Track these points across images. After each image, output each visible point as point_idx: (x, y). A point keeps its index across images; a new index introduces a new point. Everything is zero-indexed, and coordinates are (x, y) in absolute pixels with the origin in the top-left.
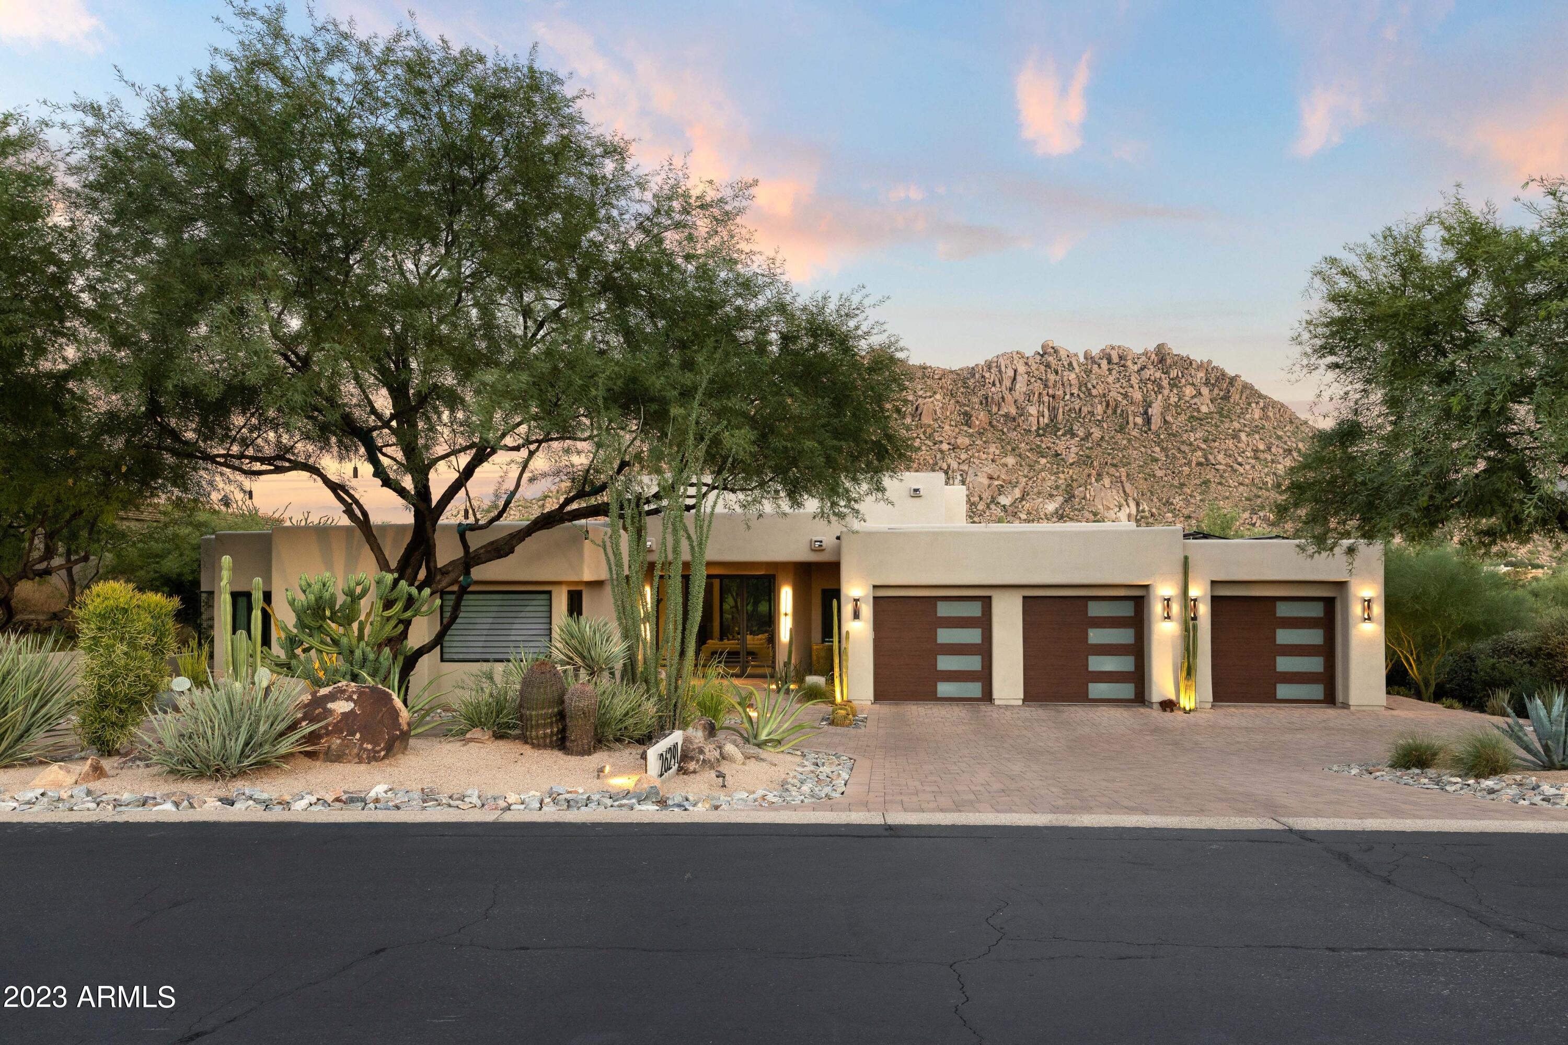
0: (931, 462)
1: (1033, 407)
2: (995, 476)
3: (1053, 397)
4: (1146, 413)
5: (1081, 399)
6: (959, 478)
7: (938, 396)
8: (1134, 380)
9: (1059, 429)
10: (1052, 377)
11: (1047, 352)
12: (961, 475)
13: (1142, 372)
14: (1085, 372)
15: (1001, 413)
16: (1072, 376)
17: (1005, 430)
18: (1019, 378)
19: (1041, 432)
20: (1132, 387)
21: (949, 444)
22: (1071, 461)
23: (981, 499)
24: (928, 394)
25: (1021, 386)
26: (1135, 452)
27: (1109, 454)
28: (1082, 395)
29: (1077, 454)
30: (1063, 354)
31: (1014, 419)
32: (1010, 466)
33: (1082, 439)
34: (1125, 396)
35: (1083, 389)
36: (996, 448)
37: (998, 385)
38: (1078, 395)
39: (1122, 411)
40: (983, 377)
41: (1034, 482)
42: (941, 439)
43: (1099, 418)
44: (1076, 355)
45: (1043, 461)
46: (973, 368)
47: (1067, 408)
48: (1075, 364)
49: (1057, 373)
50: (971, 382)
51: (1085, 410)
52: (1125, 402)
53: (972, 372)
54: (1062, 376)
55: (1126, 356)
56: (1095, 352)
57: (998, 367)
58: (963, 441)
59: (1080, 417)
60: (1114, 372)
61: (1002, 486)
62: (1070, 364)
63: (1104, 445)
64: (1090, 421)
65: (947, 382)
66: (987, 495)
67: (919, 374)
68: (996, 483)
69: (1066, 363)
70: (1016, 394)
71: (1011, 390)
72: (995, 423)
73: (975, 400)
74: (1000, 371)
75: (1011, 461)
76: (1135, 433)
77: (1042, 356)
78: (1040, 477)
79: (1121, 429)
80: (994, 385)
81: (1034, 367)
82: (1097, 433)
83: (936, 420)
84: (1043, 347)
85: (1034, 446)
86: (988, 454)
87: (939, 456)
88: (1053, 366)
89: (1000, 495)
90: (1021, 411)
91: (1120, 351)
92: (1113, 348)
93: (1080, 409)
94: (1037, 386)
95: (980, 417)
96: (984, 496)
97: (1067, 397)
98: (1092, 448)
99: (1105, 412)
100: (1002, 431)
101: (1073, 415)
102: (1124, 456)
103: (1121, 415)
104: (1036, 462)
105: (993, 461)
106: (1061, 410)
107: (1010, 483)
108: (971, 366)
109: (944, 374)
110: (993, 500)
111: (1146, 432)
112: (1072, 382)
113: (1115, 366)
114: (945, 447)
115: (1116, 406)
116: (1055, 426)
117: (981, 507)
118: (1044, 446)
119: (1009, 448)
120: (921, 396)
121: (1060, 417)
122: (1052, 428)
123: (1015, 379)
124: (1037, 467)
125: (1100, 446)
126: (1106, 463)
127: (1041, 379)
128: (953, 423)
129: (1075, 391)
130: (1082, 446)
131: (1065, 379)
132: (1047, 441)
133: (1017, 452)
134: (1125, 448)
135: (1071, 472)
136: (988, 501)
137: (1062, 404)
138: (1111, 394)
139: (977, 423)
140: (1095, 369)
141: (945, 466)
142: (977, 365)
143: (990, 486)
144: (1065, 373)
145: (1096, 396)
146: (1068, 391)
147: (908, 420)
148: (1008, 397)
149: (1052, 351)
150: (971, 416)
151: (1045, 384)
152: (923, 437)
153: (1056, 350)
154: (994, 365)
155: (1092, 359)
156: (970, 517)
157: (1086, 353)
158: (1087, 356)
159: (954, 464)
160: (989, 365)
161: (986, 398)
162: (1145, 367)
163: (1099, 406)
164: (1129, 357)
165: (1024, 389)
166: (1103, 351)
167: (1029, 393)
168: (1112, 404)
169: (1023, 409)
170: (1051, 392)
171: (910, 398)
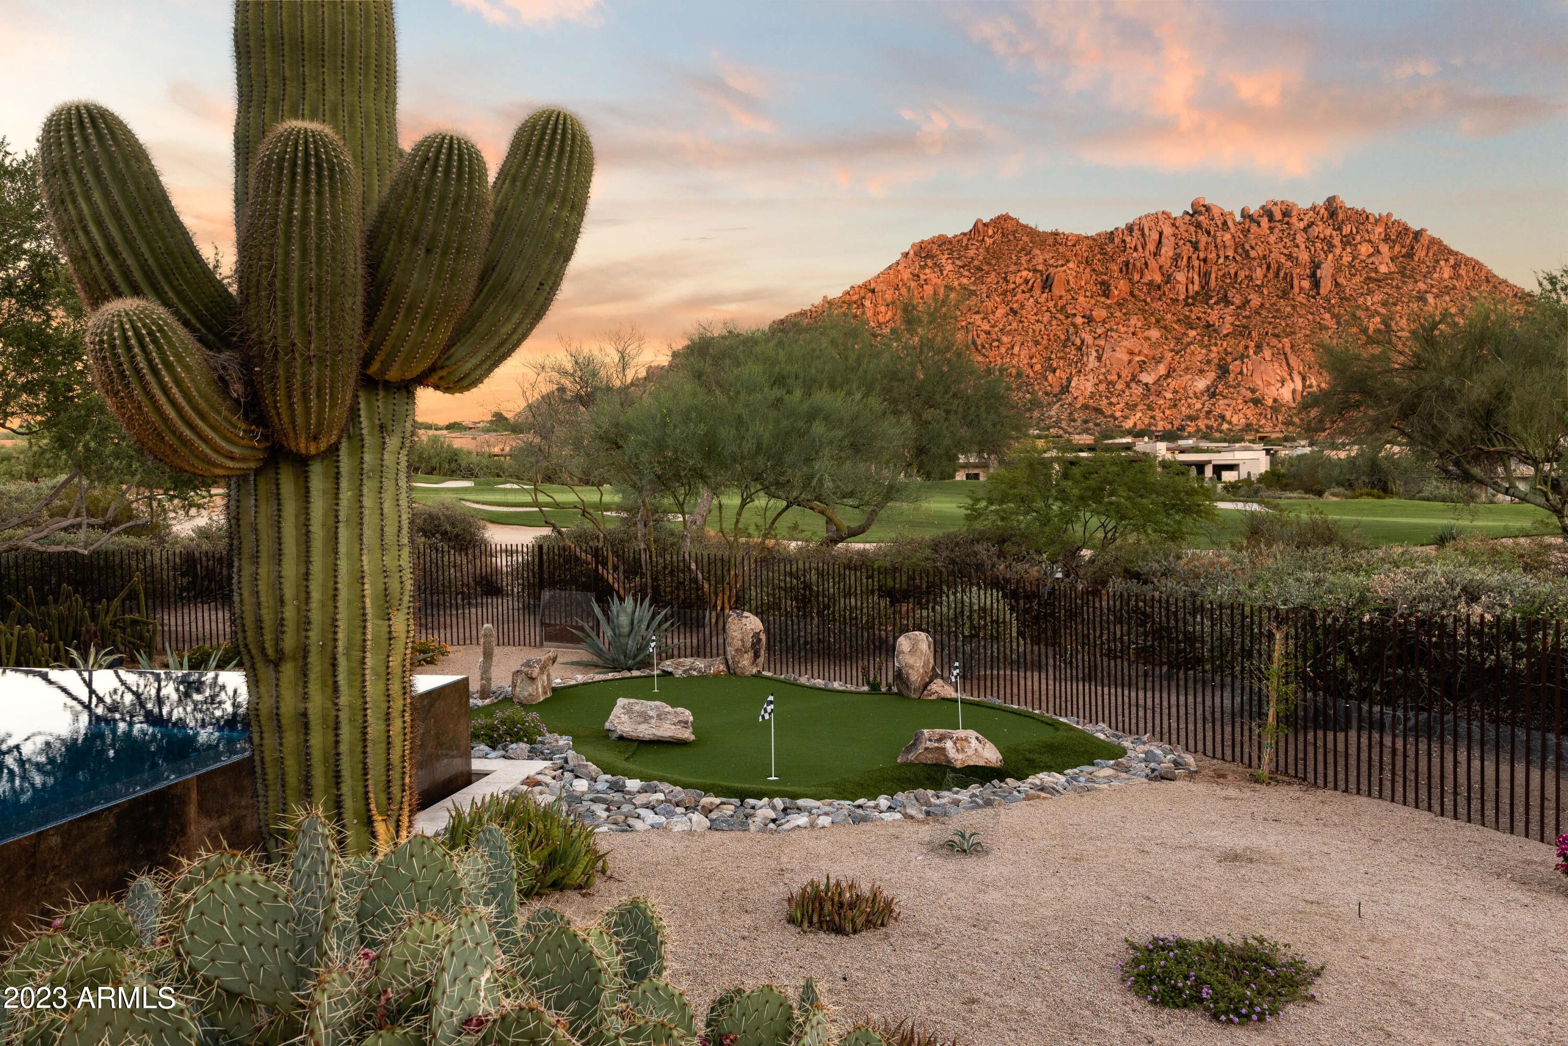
0: (1063, 337)
1: (1181, 274)
2: (1136, 351)
3: (1205, 260)
4: (1313, 275)
5: (1236, 262)
6: (1094, 354)
7: (1071, 265)
8: (1300, 239)
9: (1211, 297)
10: (1203, 239)
11: (1199, 211)
12: (1097, 351)
13: (1310, 230)
14: (1242, 232)
15: (1145, 280)
16: (1227, 237)
17: (1148, 300)
18: (1164, 241)
19: (1190, 301)
20: (1297, 246)
21: (1083, 317)
22: (1225, 332)
23: (1119, 377)
24: (1060, 262)
25: (1167, 251)
26: (1301, 320)
27: (1270, 323)
28: (1238, 258)
29: (1232, 324)
30: (1216, 215)
31: (1159, 287)
32: (1154, 340)
33: (1238, 308)
34: (1289, 257)
35: (1240, 250)
36: (1138, 319)
38: (1234, 258)
39: (1286, 274)
40: (1123, 241)
41: (1182, 356)
42: (1074, 311)
43: (1259, 282)
44: (1231, 214)
45: (1192, 333)
46: (1112, 233)
47: (1220, 273)
48: (1230, 223)
49: (1209, 233)
50: (1109, 248)
51: (1242, 274)
52: (1289, 263)
53: (1111, 236)
54: (1215, 237)
55: (1291, 211)
56: (1254, 208)
57: (1142, 230)
58: (1100, 313)
59: (1236, 282)
60: (1276, 231)
61: (1144, 362)
62: (1225, 223)
63: (1264, 313)
64: (1248, 286)
65: (1082, 249)
66: (1126, 373)
67: (1050, 241)
68: (1137, 359)
69: (1219, 223)
70: (1162, 260)
71: (1155, 255)
72: (1136, 292)
73: (1115, 267)
74: (1143, 235)
75: (1155, 334)
76: (1301, 298)
77: (1192, 216)
78: (1188, 350)
79: (1285, 294)
80: (1136, 249)
81: (1183, 228)
82: (1255, 300)
83: (1069, 291)
84: (1192, 205)
85: (1182, 317)
86: (1128, 327)
87: (1072, 330)
88: (1205, 226)
89: (1141, 372)
90: (1168, 278)
91: (1284, 207)
92: (1276, 204)
93: (1236, 274)
94: (1187, 250)
95: (1120, 287)
96: (1123, 375)
97: (1221, 260)
98: (1249, 317)
99: (1265, 276)
100: (1145, 301)
101: (1228, 281)
102: (1287, 325)
103: (1285, 278)
104: (1184, 334)
105: (1133, 334)
106: (1213, 276)
107: (1153, 358)
108: (1109, 231)
109: (1079, 239)
110: (1134, 378)
111: (1314, 297)
112: (1227, 244)
113: (1278, 224)
115: (1279, 270)
116: (1206, 294)
117: (1119, 386)
118: (1193, 316)
119: (1153, 320)
120: (1052, 266)
121: (1213, 283)
122: (1204, 295)
123: (1160, 242)
124: (1186, 340)
125: (1260, 314)
126: (1267, 333)
127: (1191, 242)
128: (1088, 294)
129: (1230, 253)
131: (1219, 240)
132: (1197, 311)
133: (1162, 323)
134: (1289, 316)
135: (1225, 344)
136: (1128, 379)
137: (1215, 268)
138: (1272, 255)
139: (1116, 293)
140: (1254, 227)
141: (1078, 342)
142: (1117, 229)
143: (1130, 362)
144: (1219, 234)
145: (1254, 259)
146: (1221, 253)
147: (1037, 292)
148: (1152, 263)
149: (1203, 209)
150: (1109, 286)
151: (1195, 246)
152: (1054, 310)
153: (1208, 209)
154: (1136, 228)
155: (1250, 217)
156: (1107, 397)
157: (1243, 210)
158: (1245, 214)
159: (1089, 339)
160: (1130, 229)
161: (1127, 265)
162: (1313, 223)
163: (1259, 269)
164: (1294, 213)
165: (1171, 254)
166: (1263, 208)
167: (1177, 258)
168: (1274, 266)
169: (1169, 276)
170: (1202, 255)
171: (1040, 267)
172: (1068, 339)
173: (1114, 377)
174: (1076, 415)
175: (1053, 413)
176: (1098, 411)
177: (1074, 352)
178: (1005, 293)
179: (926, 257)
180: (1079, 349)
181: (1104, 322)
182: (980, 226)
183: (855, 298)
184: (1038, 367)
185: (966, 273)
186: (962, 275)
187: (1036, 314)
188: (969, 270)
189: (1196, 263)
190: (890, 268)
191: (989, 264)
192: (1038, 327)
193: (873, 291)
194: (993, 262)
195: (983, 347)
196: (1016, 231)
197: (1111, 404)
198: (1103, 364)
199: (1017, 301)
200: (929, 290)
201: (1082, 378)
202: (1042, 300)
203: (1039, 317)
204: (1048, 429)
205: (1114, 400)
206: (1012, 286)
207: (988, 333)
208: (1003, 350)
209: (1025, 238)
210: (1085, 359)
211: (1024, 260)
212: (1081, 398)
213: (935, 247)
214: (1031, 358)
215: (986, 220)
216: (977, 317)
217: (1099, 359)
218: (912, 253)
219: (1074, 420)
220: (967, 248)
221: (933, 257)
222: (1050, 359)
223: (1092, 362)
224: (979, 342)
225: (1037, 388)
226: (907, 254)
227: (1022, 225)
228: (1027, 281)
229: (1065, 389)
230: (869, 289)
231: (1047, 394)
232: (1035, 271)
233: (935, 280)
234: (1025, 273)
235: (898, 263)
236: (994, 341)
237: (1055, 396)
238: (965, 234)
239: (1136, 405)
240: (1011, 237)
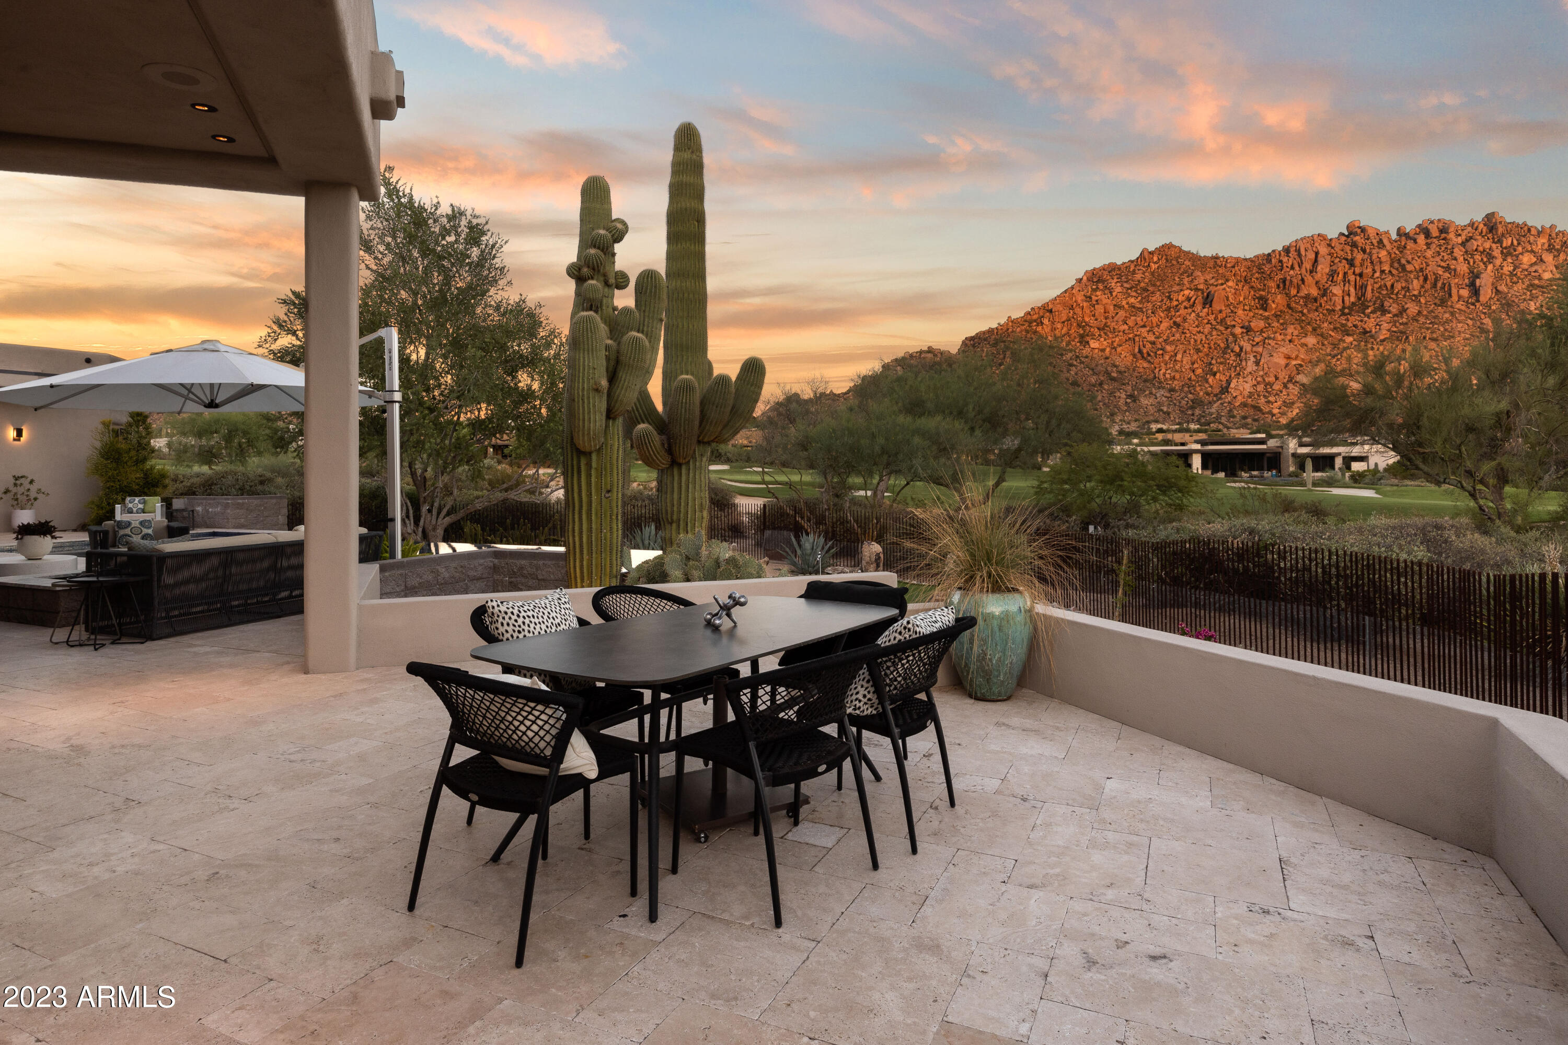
0: (1222, 345)
1: (1338, 287)
2: (1293, 356)
3: (1361, 275)
4: (1472, 284)
5: (1393, 275)
6: (1252, 359)
7: (1230, 283)
8: (1458, 252)
9: (1368, 307)
10: (1359, 256)
11: (1354, 232)
12: (1255, 356)
13: (1469, 244)
14: (1398, 248)
15: (1302, 294)
16: (1383, 253)
17: (1305, 311)
18: (1320, 259)
19: (1346, 311)
20: (1455, 259)
21: (1242, 327)
22: (1382, 337)
23: (1277, 378)
24: (1220, 282)
25: (1323, 268)
26: (1460, 325)
27: (1428, 329)
28: (1394, 272)
29: (1389, 330)
30: (1372, 233)
31: (1316, 300)
32: (1310, 346)
33: (1395, 315)
34: (1447, 269)
35: (1396, 265)
36: (1295, 328)
37: (1297, 268)
38: (1390, 272)
39: (1444, 284)
40: (1281, 261)
41: (1338, 360)
42: (1233, 323)
43: (1416, 293)
44: (1387, 233)
45: (1349, 339)
46: (1269, 255)
47: (1376, 286)
48: (1386, 241)
49: (1364, 251)
50: (1267, 268)
51: (1398, 286)
52: (1447, 275)
53: (1268, 257)
54: (1370, 254)
55: (1448, 228)
56: (1410, 227)
57: (1298, 251)
58: (1257, 324)
59: (1392, 293)
60: (1433, 246)
61: (1301, 365)
62: (1381, 242)
63: (1422, 320)
64: (1404, 296)
65: (1241, 270)
66: (1284, 376)
67: (1211, 264)
68: (1294, 362)
69: (1375, 242)
70: (1318, 276)
71: (1311, 272)
72: (1293, 305)
73: (1272, 284)
74: (1299, 255)
75: (1311, 340)
76: (1460, 305)
77: (1347, 236)
78: (1345, 354)
79: (1443, 302)
80: (1292, 268)
81: (1338, 248)
82: (1412, 309)
83: (1228, 305)
84: (1348, 227)
85: (1338, 325)
86: (1285, 335)
87: (1231, 339)
88: (1360, 245)
89: (1298, 374)
90: (1324, 292)
91: (1440, 225)
92: (1432, 222)
93: (1392, 286)
94: (1342, 267)
95: (1278, 301)
96: (1281, 377)
97: (1377, 274)
98: (1406, 324)
99: (1422, 287)
100: (1302, 312)
101: (1384, 292)
102: (1446, 330)
103: (1443, 288)
104: (1341, 340)
105: (1290, 341)
106: (1369, 288)
107: (1310, 362)
108: (1266, 253)
109: (1238, 261)
110: (1291, 379)
111: (1473, 304)
112: (1383, 259)
113: (1435, 240)
114: (1238, 330)
115: (1436, 280)
116: (1363, 304)
117: (1277, 387)
118: (1350, 324)
119: (1310, 328)
120: (1212, 285)
121: (1369, 295)
122: (1361, 305)
123: (1316, 261)
124: (1342, 345)
125: (1417, 321)
126: (1425, 338)
127: (1346, 259)
128: (1246, 308)
129: (1386, 268)
130: (1395, 322)
131: (1374, 257)
132: (1354, 319)
133: (1319, 331)
134: (1448, 321)
135: (1381, 348)
136: (1285, 381)
137: (1371, 281)
138: (1429, 268)
139: (1274, 306)
140: (1410, 244)
141: (1237, 349)
142: (1274, 251)
143: (1287, 365)
144: (1374, 251)
145: (1411, 272)
146: (1377, 268)
147: (1198, 308)
148: (1309, 279)
149: (1359, 231)
150: (1267, 300)
151: (1351, 263)
152: (1214, 323)
153: (1363, 230)
154: (1293, 249)
155: (1407, 236)
156: (1265, 396)
157: (1399, 229)
158: (1400, 232)
159: (1247, 346)
160: (1287, 250)
161: (1284, 281)
162: (1471, 238)
163: (1415, 281)
164: (1451, 229)
165: (1327, 270)
166: (1419, 226)
167: (1332, 274)
168: (1431, 278)
169: (1325, 290)
170: (1358, 271)
171: (1201, 287)
172: (1228, 347)
173: (1272, 379)
174: (1235, 412)
175: (1213, 410)
176: (1257, 408)
177: (1233, 358)
178: (1168, 309)
179: (1098, 282)
180: (1238, 355)
181: (1262, 331)
182: (1146, 254)
183: (1035, 317)
184: (1199, 371)
185: (1134, 294)
186: (1129, 296)
187: (1197, 326)
188: (1136, 291)
189: (1352, 278)
190: (1066, 292)
191: (1154, 285)
192: (1199, 337)
193: (1051, 311)
194: (1158, 283)
195: (1149, 355)
196: (1179, 257)
197: (1269, 402)
198: (1261, 368)
199: (1179, 316)
200: (1100, 309)
201: (1241, 380)
202: (1203, 314)
203: (1201, 329)
204: (1209, 424)
205: (1272, 399)
206: (1175, 303)
207: (1153, 343)
208: (1167, 357)
209: (1187, 263)
210: (1244, 363)
211: (1186, 280)
212: (1239, 398)
213: (1106, 273)
214: (1193, 363)
215: (1151, 249)
216: (1143, 330)
217: (1257, 363)
218: (1085, 278)
219: (1234, 417)
220: (1134, 272)
221: (1103, 281)
222: (1210, 364)
223: (1250, 366)
224: (1145, 351)
225: (1198, 389)
226: (1081, 279)
227: (1184, 252)
228: (1189, 299)
229: (1225, 390)
230: (1047, 309)
231: (1208, 394)
232: (1197, 290)
233: (1105, 301)
234: (1187, 292)
235: (1072, 288)
236: (1158, 349)
237: (1216, 395)
238: (1132, 261)
239: (1293, 403)
240: (1174, 262)
